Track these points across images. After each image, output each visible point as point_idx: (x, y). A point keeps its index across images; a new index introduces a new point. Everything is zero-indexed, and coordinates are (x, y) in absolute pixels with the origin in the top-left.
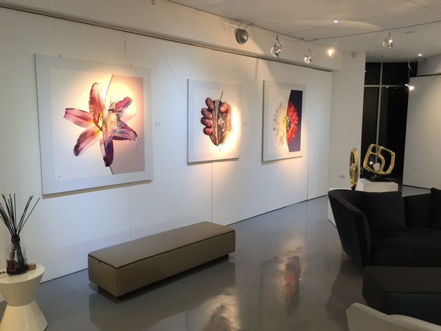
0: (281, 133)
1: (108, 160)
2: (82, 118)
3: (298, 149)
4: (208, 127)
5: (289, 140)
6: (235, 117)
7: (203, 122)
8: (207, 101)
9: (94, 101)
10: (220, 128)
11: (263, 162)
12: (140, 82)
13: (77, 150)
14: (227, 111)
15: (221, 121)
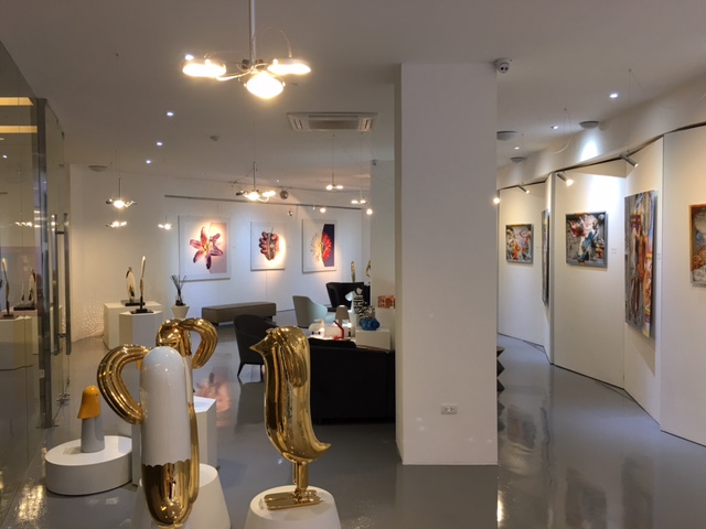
0: (317, 254)
1: (209, 266)
2: (197, 245)
3: (332, 265)
4: (264, 249)
5: (324, 259)
6: (282, 243)
7: (260, 246)
8: (263, 234)
9: (203, 236)
10: (271, 250)
11: (303, 273)
12: (224, 225)
13: (195, 260)
14: (276, 240)
15: (272, 246)
